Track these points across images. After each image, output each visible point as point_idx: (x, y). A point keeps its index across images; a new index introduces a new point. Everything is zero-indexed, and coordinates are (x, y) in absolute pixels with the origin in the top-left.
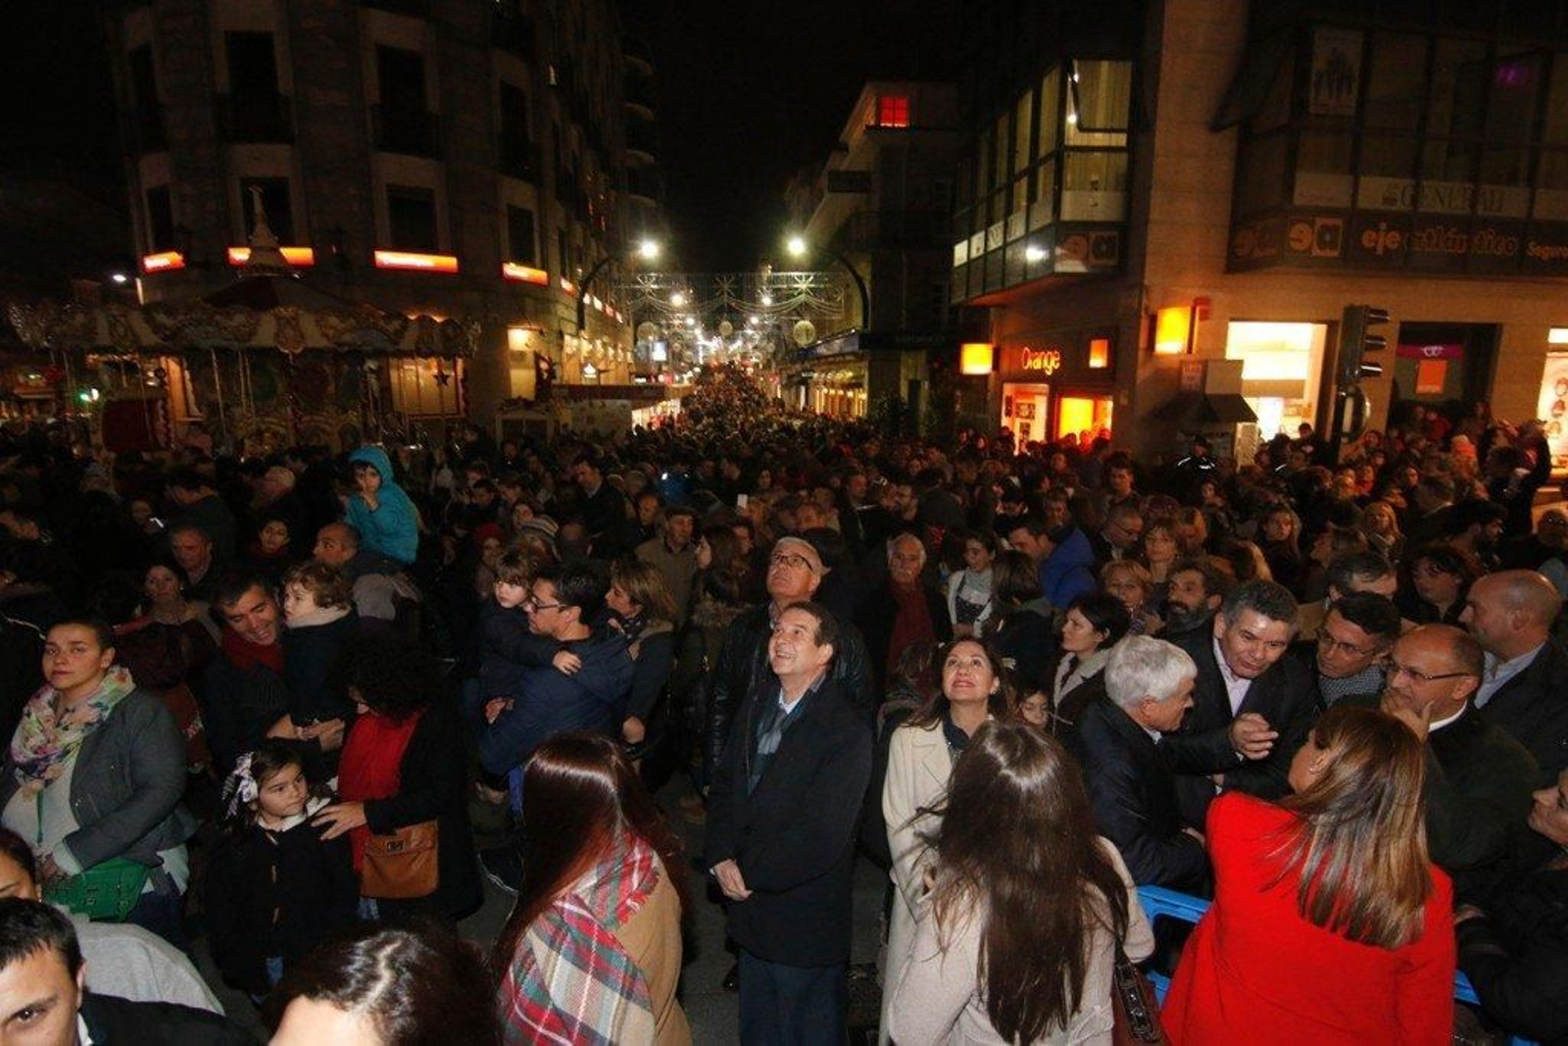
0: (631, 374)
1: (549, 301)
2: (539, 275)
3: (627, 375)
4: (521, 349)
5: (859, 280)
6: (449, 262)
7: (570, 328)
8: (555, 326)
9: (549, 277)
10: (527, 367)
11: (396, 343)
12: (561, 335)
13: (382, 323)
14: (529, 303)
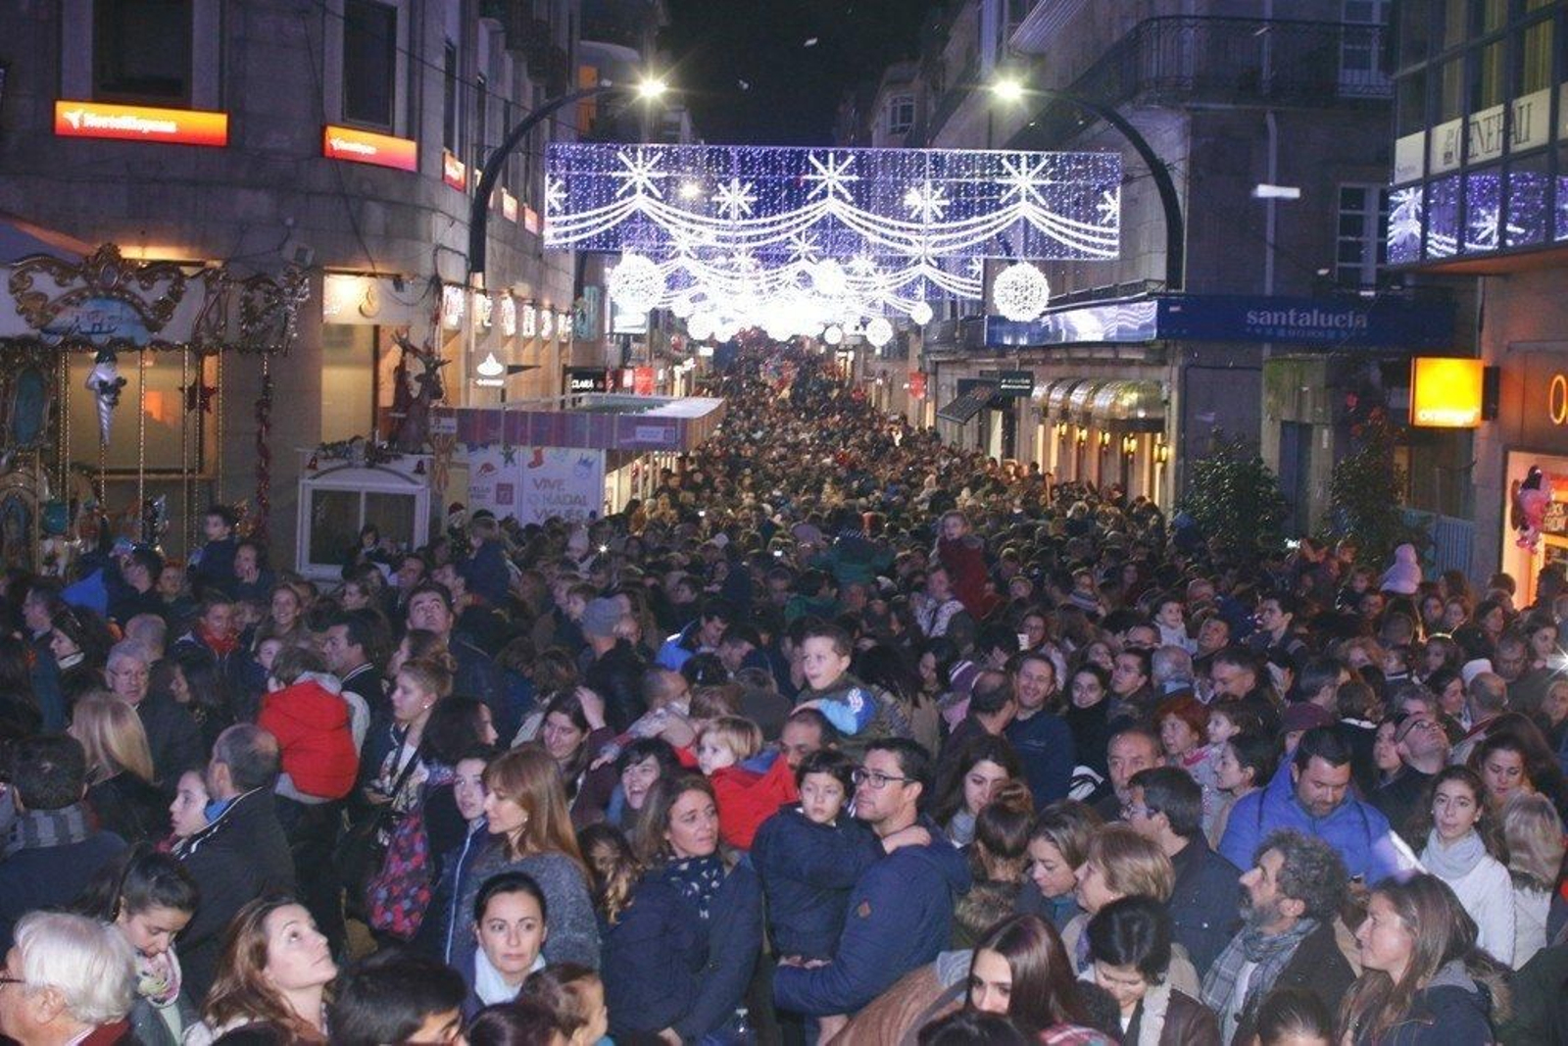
0: (566, 370)
1: (418, 208)
2: (402, 149)
3: (556, 373)
4: (345, 321)
5: (1160, 172)
6: (212, 123)
7: (454, 268)
8: (426, 269)
9: (419, 150)
10: (356, 363)
11: (153, 326)
12: (437, 284)
13: (134, 286)
14: (376, 214)
